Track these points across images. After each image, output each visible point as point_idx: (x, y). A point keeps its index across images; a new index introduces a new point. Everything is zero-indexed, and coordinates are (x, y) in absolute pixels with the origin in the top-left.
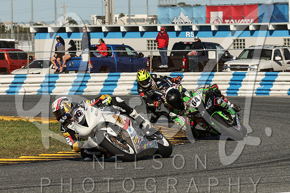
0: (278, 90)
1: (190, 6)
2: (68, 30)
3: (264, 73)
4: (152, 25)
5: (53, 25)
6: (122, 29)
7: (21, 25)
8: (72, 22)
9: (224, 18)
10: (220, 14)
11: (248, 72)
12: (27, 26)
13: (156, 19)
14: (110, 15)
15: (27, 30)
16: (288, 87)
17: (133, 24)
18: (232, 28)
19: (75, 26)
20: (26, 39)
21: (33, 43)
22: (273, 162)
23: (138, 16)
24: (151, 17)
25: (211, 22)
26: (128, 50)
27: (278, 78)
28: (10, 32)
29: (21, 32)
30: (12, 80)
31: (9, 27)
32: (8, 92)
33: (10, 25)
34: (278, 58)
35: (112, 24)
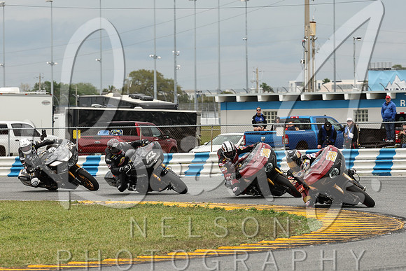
2: (260, 99)
5: (244, 94)
6: (325, 98)
7: (206, 94)
8: (265, 88)
14: (311, 81)
15: (212, 100)
21: (220, 115)
24: (360, 83)
29: (206, 101)
31: (192, 96)
33: (194, 94)
35: (313, 91)
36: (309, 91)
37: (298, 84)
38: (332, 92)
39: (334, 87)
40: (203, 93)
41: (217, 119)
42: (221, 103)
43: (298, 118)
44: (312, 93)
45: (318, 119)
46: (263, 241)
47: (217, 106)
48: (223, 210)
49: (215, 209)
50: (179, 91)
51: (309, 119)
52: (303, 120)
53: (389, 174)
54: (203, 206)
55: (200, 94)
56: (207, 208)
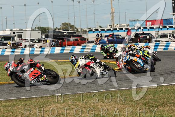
0: (171, 48)
1: (140, 21)
2: (99, 30)
3: (166, 43)
4: (128, 28)
5: (95, 29)
6: (118, 29)
7: (83, 29)
8: (100, 27)
9: (152, 24)
10: (150, 23)
11: (161, 42)
12: (86, 29)
13: (129, 25)
14: (113, 25)
15: (85, 31)
16: (174, 47)
17: (121, 28)
18: (154, 28)
19: (102, 29)
20: (85, 34)
21: (88, 35)
22: (170, 73)
23: (123, 25)
24: (127, 25)
25: (147, 26)
26: (120, 36)
27: (171, 44)
28: (80, 31)
29: (84, 31)
30: (81, 48)
31: (79, 30)
32: (80, 52)
34: (170, 37)
35: (114, 28)
37: (109, 25)
42: (88, 31)
50: (76, 28)
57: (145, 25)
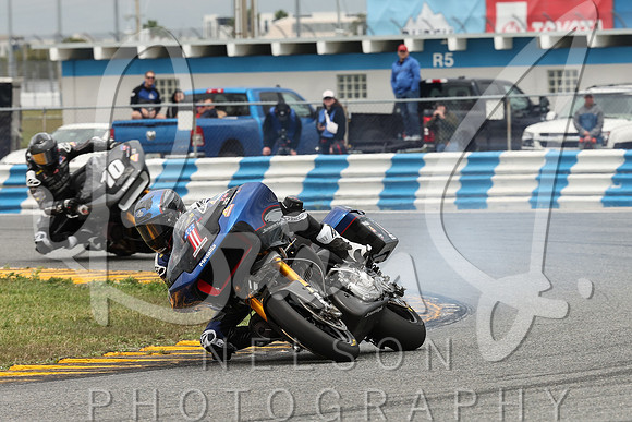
4: (351, 38)
6: (277, 50)
7: (32, 43)
9: (531, 18)
13: (364, 24)
17: (306, 37)
18: (546, 43)
20: (44, 76)
21: (61, 87)
23: (318, 18)
28: (5, 60)
29: (33, 59)
31: (3, 47)
33: (6, 44)
35: (253, 36)
36: (245, 37)
37: (223, 22)
38: (293, 38)
39: (297, 28)
40: (26, 41)
41: (57, 94)
42: (64, 62)
43: (222, 93)
44: (250, 41)
45: (264, 94)
46: (152, 348)
47: (55, 69)
48: (68, 282)
49: (52, 281)
51: (245, 94)
52: (231, 96)
53: (412, 207)
54: (28, 274)
55: (21, 43)
56: (36, 280)
57: (482, 23)
